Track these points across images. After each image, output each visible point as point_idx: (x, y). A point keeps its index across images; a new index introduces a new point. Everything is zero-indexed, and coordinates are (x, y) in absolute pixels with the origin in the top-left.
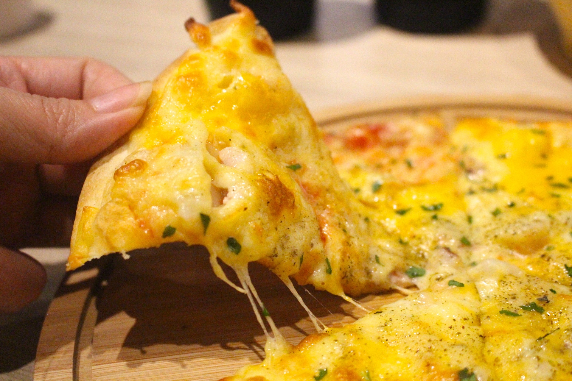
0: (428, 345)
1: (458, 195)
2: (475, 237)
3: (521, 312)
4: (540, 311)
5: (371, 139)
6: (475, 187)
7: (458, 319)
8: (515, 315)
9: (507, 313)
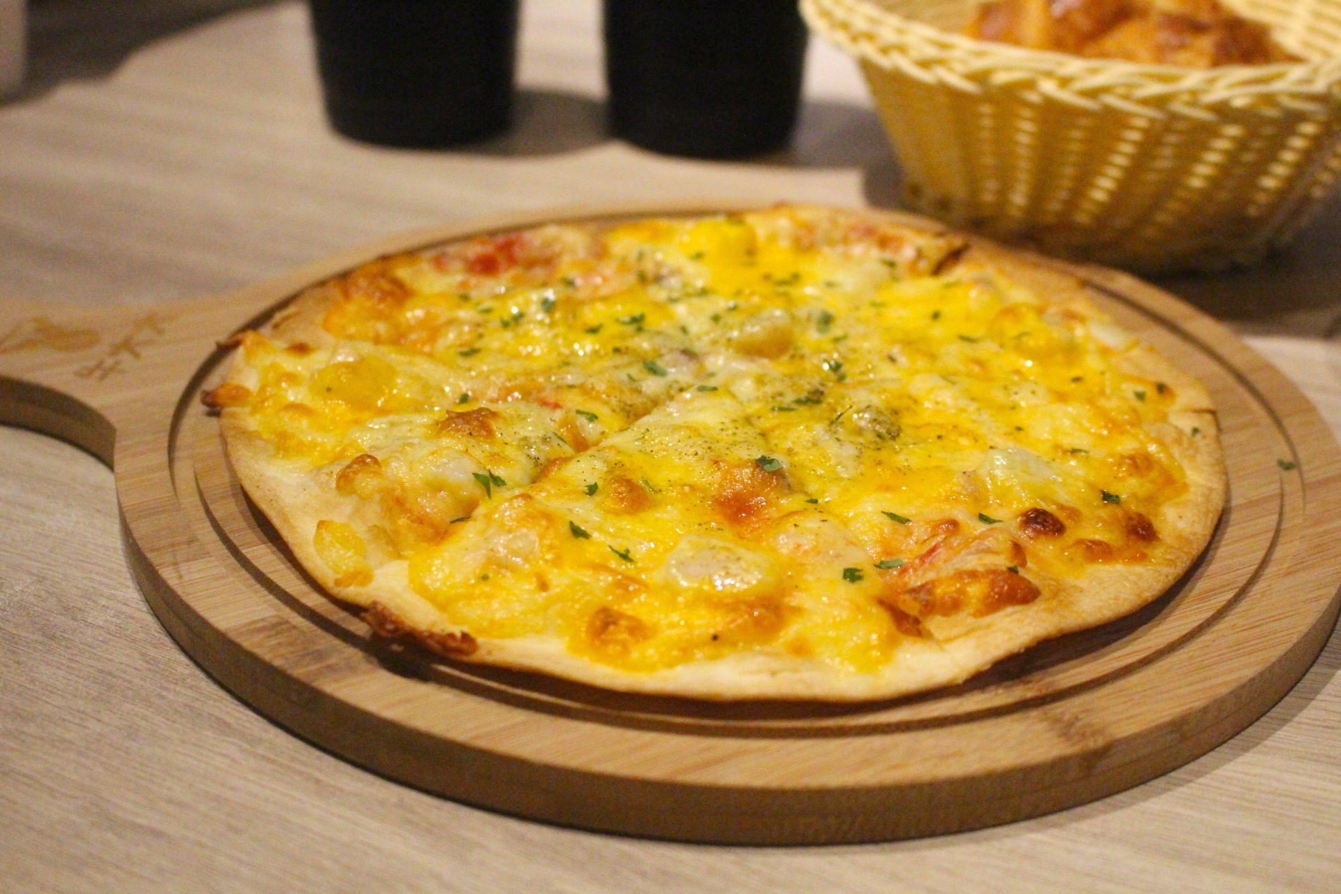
0: (706, 446)
1: (658, 306)
2: (698, 347)
3: (794, 406)
4: (818, 402)
5: (501, 258)
6: (675, 295)
7: (726, 421)
8: (789, 409)
9: (781, 409)
